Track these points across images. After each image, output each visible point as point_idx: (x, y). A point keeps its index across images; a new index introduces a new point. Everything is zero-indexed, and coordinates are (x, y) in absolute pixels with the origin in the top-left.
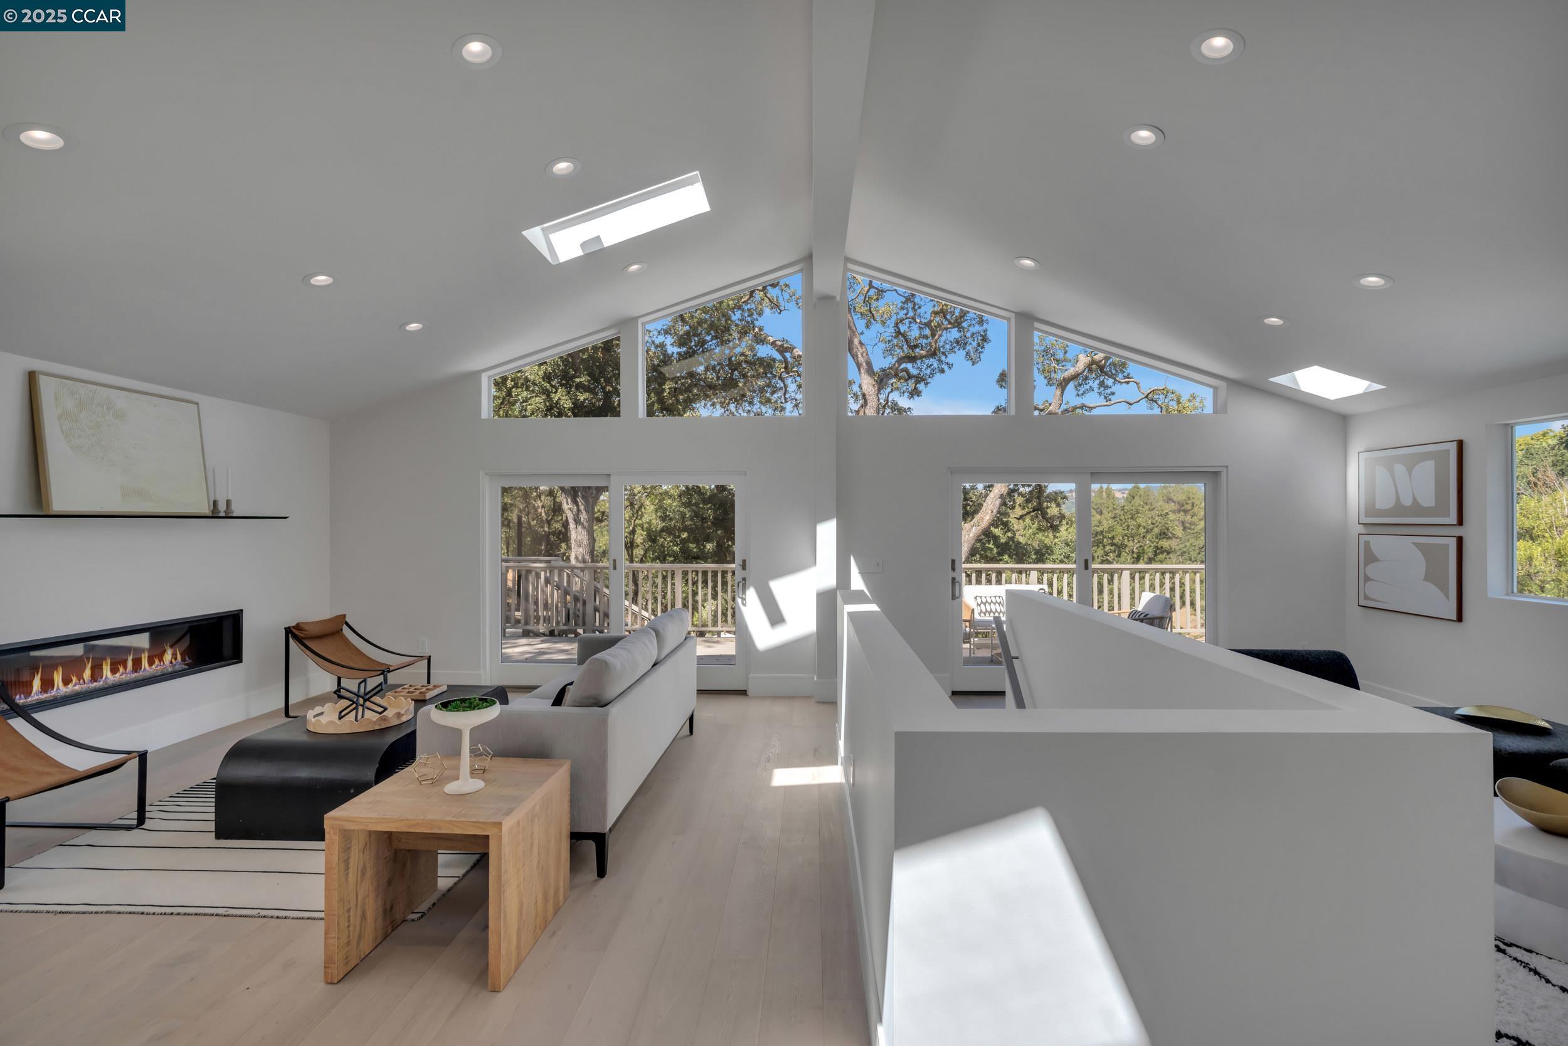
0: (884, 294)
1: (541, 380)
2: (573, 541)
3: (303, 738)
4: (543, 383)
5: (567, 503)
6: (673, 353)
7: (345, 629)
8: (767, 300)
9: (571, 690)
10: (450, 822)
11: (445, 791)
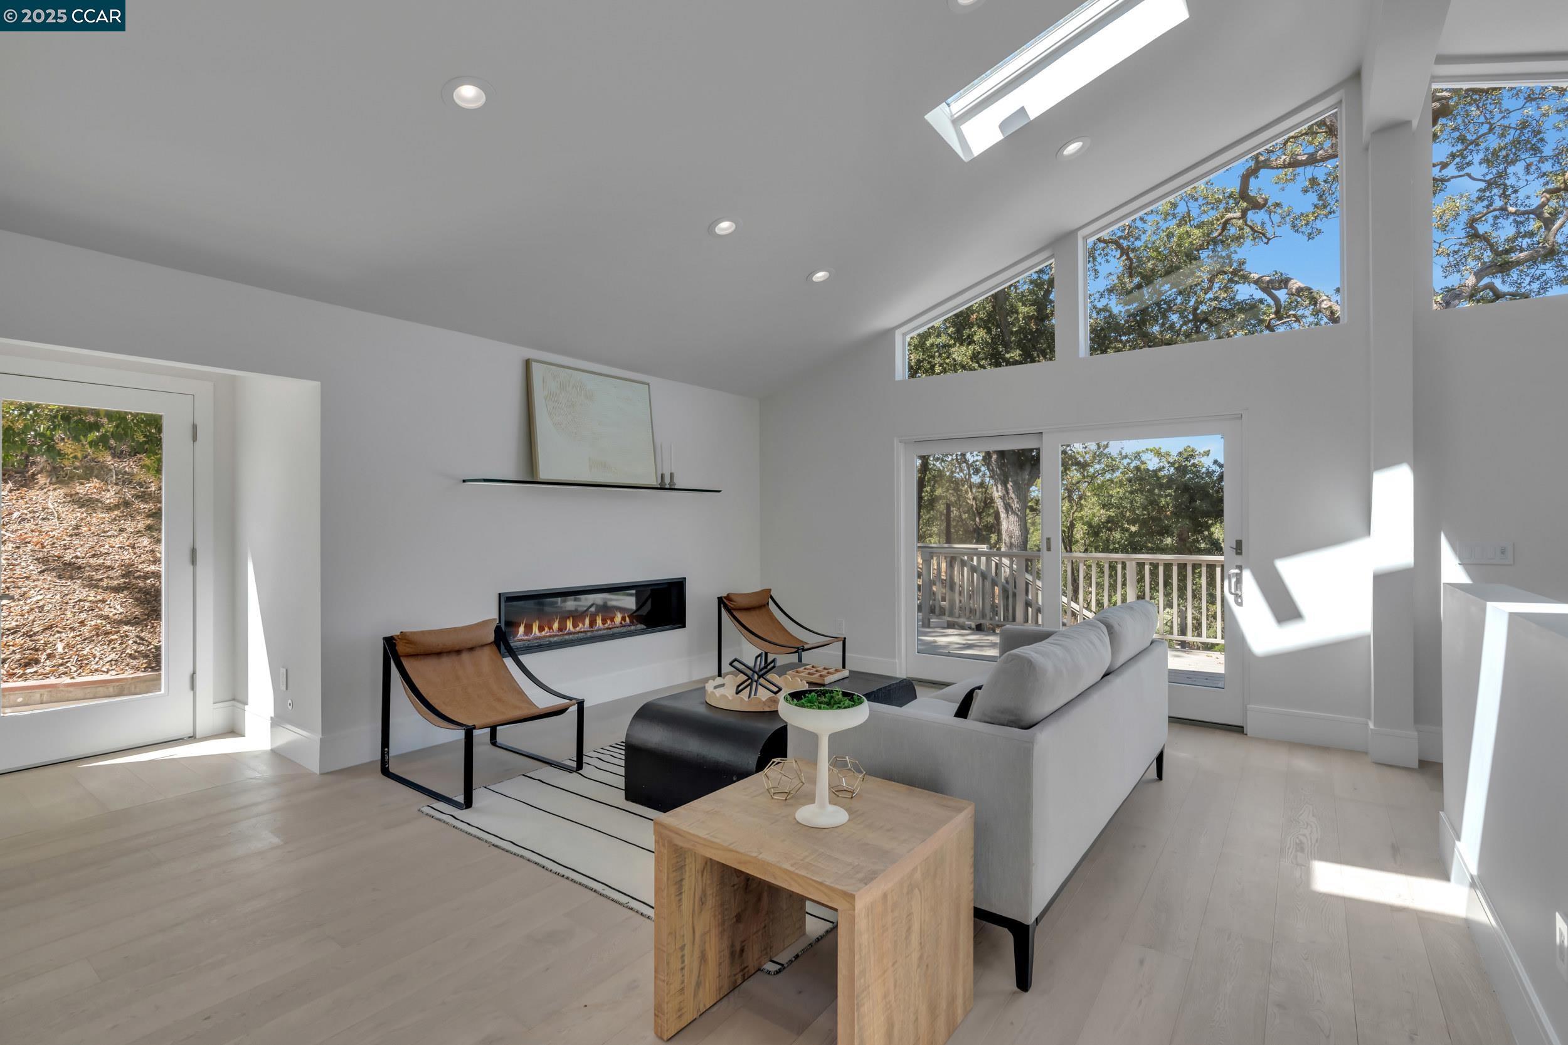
0: (1446, 183)
1: (969, 360)
2: (1004, 532)
3: (702, 710)
4: (971, 363)
5: (998, 491)
6: (1120, 312)
7: (772, 605)
8: (1247, 230)
9: (979, 695)
10: (786, 871)
11: (797, 818)
